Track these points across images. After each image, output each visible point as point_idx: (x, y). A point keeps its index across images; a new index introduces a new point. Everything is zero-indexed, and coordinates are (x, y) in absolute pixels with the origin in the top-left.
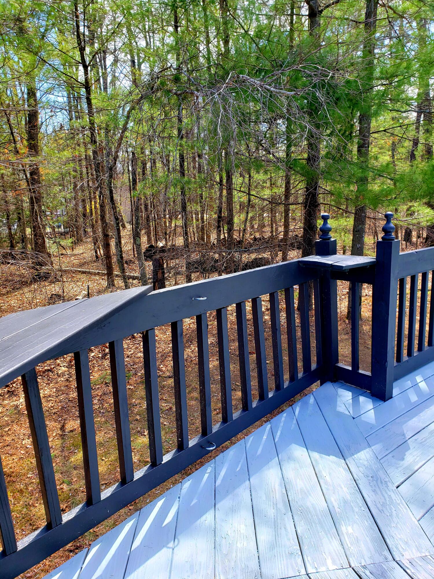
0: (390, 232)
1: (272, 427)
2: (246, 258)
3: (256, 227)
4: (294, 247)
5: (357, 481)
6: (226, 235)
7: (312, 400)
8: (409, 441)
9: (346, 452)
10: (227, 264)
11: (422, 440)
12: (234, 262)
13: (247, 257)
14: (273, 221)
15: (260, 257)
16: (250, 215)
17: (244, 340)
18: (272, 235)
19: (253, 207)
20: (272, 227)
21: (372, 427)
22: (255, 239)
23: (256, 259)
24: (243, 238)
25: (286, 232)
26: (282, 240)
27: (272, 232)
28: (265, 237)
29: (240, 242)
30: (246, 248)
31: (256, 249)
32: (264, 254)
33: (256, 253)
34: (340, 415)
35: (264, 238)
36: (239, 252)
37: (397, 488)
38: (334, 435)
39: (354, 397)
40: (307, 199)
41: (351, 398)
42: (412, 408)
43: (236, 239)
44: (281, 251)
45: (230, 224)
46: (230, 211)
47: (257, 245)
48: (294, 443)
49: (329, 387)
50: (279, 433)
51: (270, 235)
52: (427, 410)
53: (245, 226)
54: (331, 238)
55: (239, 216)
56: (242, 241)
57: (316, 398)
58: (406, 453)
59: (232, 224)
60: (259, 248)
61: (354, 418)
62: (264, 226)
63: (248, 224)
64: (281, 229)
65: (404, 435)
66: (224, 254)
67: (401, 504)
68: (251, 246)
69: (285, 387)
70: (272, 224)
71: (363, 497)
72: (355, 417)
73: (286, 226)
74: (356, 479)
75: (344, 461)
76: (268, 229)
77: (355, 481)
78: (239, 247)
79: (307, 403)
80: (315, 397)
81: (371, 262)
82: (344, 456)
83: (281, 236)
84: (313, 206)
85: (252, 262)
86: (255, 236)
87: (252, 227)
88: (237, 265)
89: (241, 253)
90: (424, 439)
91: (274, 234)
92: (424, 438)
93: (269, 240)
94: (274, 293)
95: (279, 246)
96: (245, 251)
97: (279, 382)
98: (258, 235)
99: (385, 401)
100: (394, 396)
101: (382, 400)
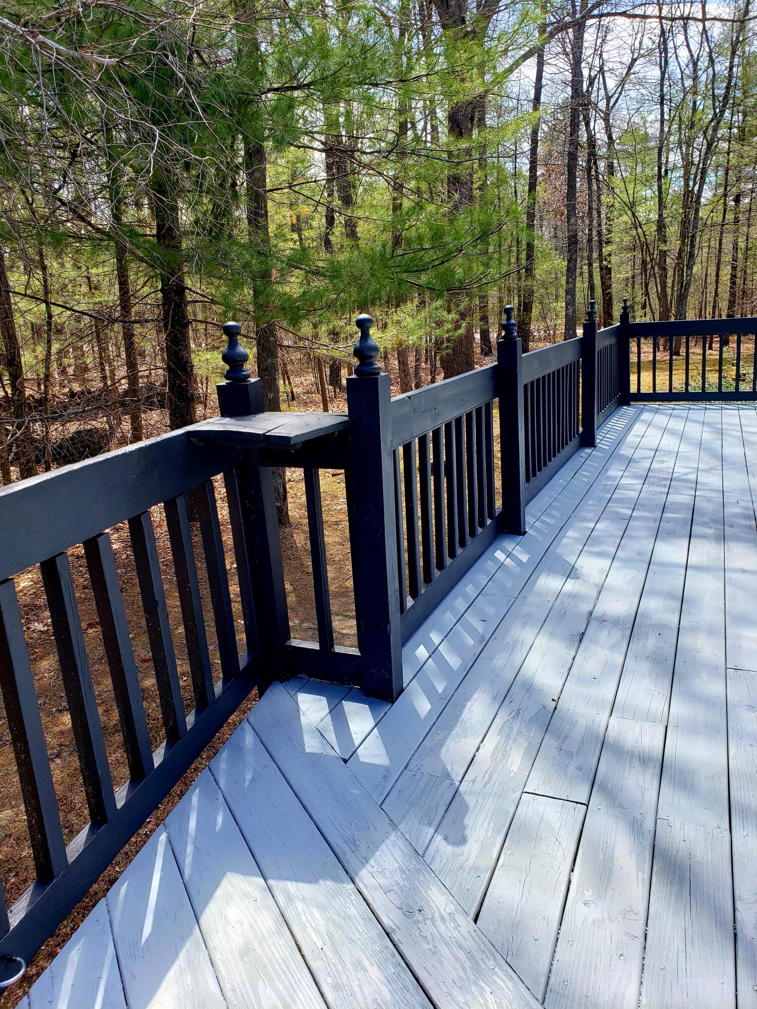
0: (371, 357)
1: (172, 839)
2: (58, 432)
3: (71, 371)
4: (152, 404)
5: (393, 936)
6: (9, 391)
7: (249, 738)
8: (462, 789)
9: (351, 860)
10: (17, 447)
11: (484, 778)
12: (32, 442)
13: (60, 429)
14: (103, 359)
15: (89, 427)
16: (55, 347)
17: (76, 652)
18: (106, 384)
19: (59, 332)
20: (103, 370)
21: (386, 773)
22: (72, 394)
23: (80, 432)
24: (46, 392)
25: (133, 378)
26: (126, 393)
27: (104, 378)
28: (93, 390)
29: (42, 402)
30: (56, 413)
31: (77, 413)
32: (94, 423)
33: (78, 420)
34: (314, 760)
35: (89, 392)
36: (41, 420)
37: (476, 921)
38: (314, 817)
39: (332, 707)
40: (166, 313)
41: (327, 710)
42: (443, 706)
43: (33, 397)
44: (127, 414)
45: (14, 365)
46: (10, 338)
47: (79, 404)
48: (232, 871)
49: (277, 695)
50: (190, 849)
51: (102, 385)
52: (469, 703)
53: (47, 368)
54: (248, 376)
55: (34, 351)
56: (46, 399)
57: (257, 730)
58: (466, 821)
59: (17, 366)
60: (84, 411)
61: (345, 761)
62: (86, 369)
63: (54, 366)
64: (122, 372)
65: (448, 775)
66: (10, 428)
67: (496, 969)
68: (66, 408)
69: (189, 727)
70: (101, 364)
71: (417, 979)
72: (347, 758)
73: (132, 365)
74: (389, 930)
75: (352, 885)
76: (94, 374)
77: (388, 934)
78: (40, 411)
79: (239, 749)
80: (256, 727)
81: (340, 423)
82: (350, 870)
83: (124, 385)
84: (180, 325)
85: (72, 439)
86: (71, 389)
87: (63, 372)
88: (41, 446)
89: (47, 422)
90: (487, 775)
91: (109, 383)
92: (486, 772)
93: (99, 395)
94: (139, 517)
95: (123, 404)
96: (55, 419)
97: (175, 721)
98: (76, 387)
99: (393, 702)
100: (405, 685)
101: (388, 701)
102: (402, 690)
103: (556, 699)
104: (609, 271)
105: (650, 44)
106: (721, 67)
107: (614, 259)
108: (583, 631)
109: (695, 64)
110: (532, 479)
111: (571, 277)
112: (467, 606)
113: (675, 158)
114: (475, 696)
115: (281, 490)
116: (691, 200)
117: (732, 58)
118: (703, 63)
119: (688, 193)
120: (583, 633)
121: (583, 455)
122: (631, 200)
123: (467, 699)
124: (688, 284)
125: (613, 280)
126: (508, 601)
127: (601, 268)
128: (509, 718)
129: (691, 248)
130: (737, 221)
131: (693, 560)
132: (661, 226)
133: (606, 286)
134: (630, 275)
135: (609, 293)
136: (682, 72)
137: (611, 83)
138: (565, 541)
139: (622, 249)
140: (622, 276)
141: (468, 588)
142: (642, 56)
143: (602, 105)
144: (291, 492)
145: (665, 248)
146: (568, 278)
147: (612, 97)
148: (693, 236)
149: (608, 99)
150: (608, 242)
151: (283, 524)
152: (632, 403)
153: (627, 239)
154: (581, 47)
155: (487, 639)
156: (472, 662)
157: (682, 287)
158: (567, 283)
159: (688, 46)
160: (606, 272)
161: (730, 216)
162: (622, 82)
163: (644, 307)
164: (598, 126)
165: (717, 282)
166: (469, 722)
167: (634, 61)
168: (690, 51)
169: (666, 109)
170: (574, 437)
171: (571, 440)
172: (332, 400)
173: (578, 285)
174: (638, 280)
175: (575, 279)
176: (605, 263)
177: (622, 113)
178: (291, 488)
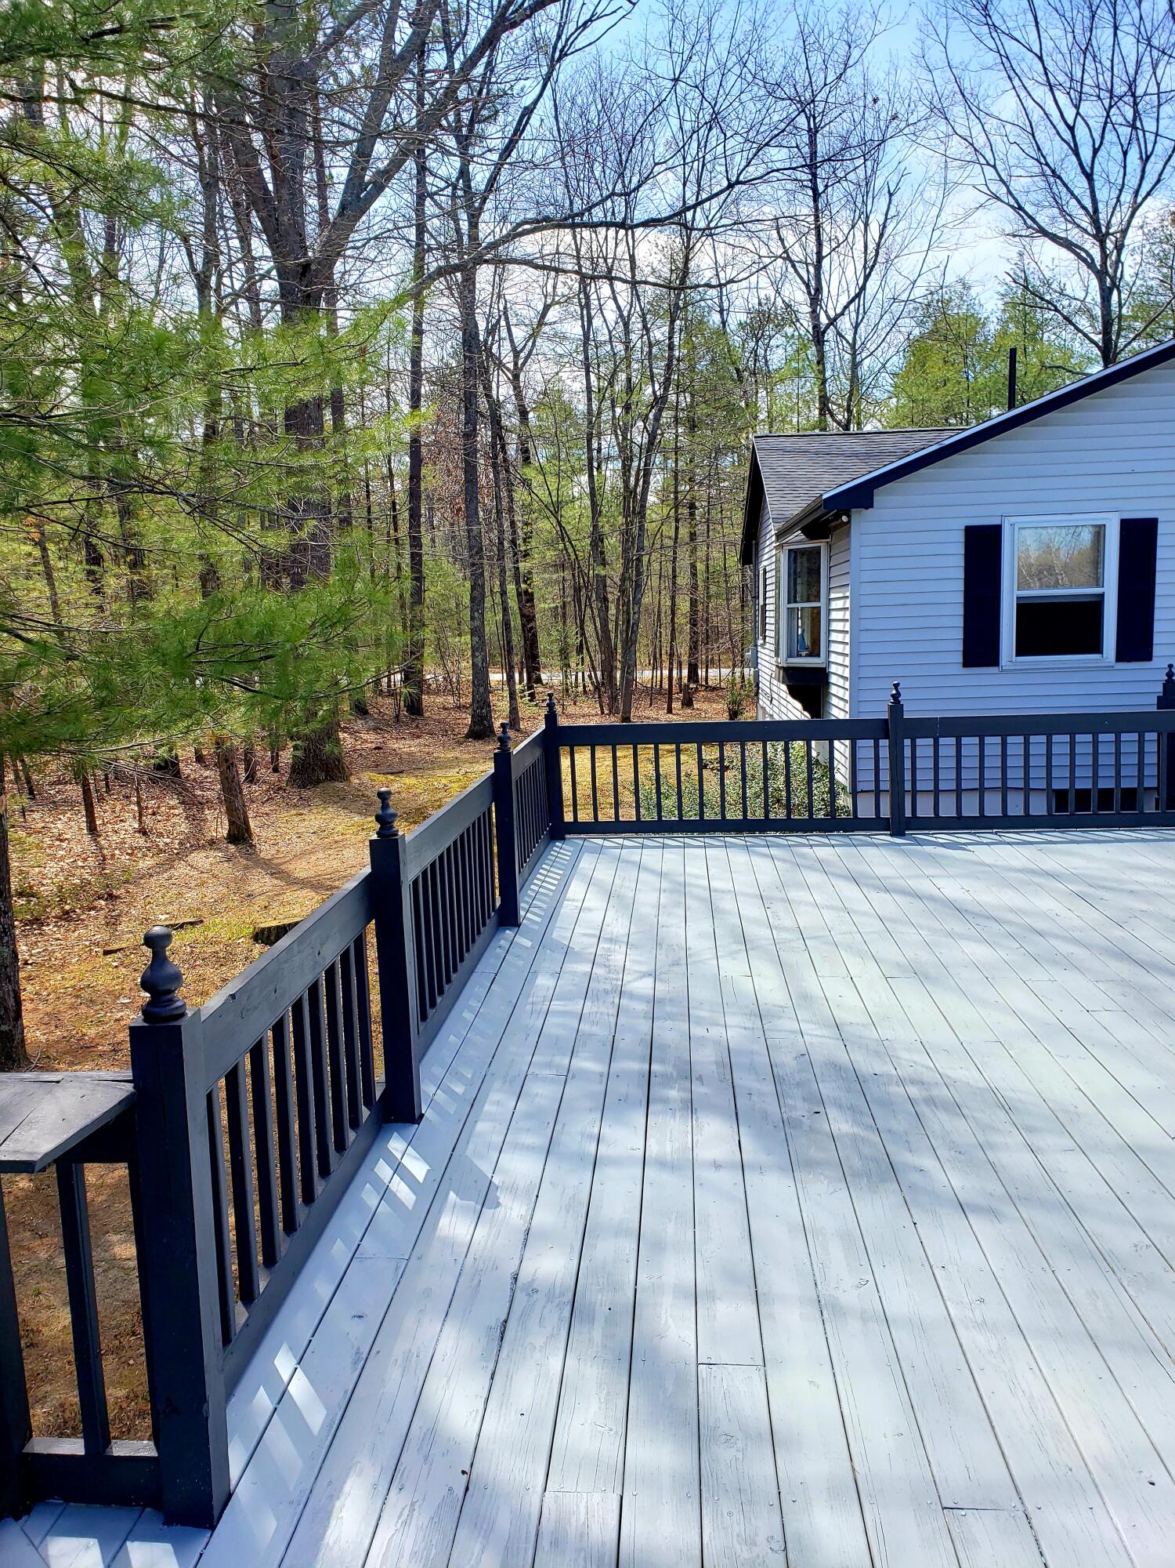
39: (109, 1559)
42: (296, 1519)
99: (213, 1528)
100: (232, 1488)
101: (206, 1528)
102: (230, 1496)
103: (467, 1470)
104: (530, 597)
105: (566, 291)
106: (659, 333)
107: (537, 579)
108: (504, 1317)
109: (626, 325)
110: (430, 1012)
111: (477, 611)
112: (333, 1289)
113: (608, 444)
114: (347, 1488)
115: (11, 1002)
116: (633, 503)
117: (672, 322)
118: (636, 325)
119: (629, 493)
120: (506, 1321)
121: (502, 942)
122: (554, 499)
123: (333, 1497)
124: (636, 624)
125: (537, 609)
126: (397, 1269)
127: (519, 594)
128: (399, 1525)
129: (637, 576)
130: (693, 536)
131: (653, 1148)
132: (597, 539)
133: (528, 618)
134: (558, 603)
135: (532, 628)
136: (610, 332)
137: (519, 334)
138: (480, 1127)
139: (546, 566)
140: (547, 606)
141: (334, 1249)
142: (558, 303)
143: (508, 359)
144: (29, 988)
145: (603, 573)
146: (472, 611)
147: (522, 350)
148: (639, 560)
149: (516, 354)
150: (526, 555)
151: (14, 1061)
152: (567, 836)
153: (550, 555)
154: (472, 291)
155: (365, 1356)
156: (341, 1413)
157: (628, 628)
158: (472, 618)
159: (615, 299)
160: (526, 598)
161: (684, 532)
162: (533, 336)
163: (580, 651)
164: (503, 390)
165: (673, 613)
166: (337, 1546)
167: (547, 308)
168: (619, 307)
169: (593, 377)
170: (489, 917)
171: (484, 925)
172: (101, 799)
173: (488, 615)
174: (570, 610)
175: (482, 614)
176: (523, 586)
177: (536, 374)
178: (29, 979)
